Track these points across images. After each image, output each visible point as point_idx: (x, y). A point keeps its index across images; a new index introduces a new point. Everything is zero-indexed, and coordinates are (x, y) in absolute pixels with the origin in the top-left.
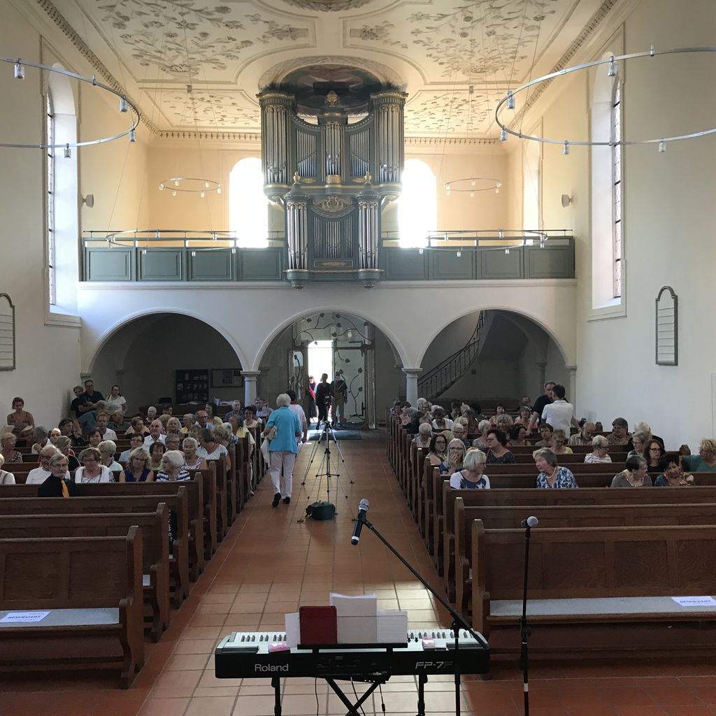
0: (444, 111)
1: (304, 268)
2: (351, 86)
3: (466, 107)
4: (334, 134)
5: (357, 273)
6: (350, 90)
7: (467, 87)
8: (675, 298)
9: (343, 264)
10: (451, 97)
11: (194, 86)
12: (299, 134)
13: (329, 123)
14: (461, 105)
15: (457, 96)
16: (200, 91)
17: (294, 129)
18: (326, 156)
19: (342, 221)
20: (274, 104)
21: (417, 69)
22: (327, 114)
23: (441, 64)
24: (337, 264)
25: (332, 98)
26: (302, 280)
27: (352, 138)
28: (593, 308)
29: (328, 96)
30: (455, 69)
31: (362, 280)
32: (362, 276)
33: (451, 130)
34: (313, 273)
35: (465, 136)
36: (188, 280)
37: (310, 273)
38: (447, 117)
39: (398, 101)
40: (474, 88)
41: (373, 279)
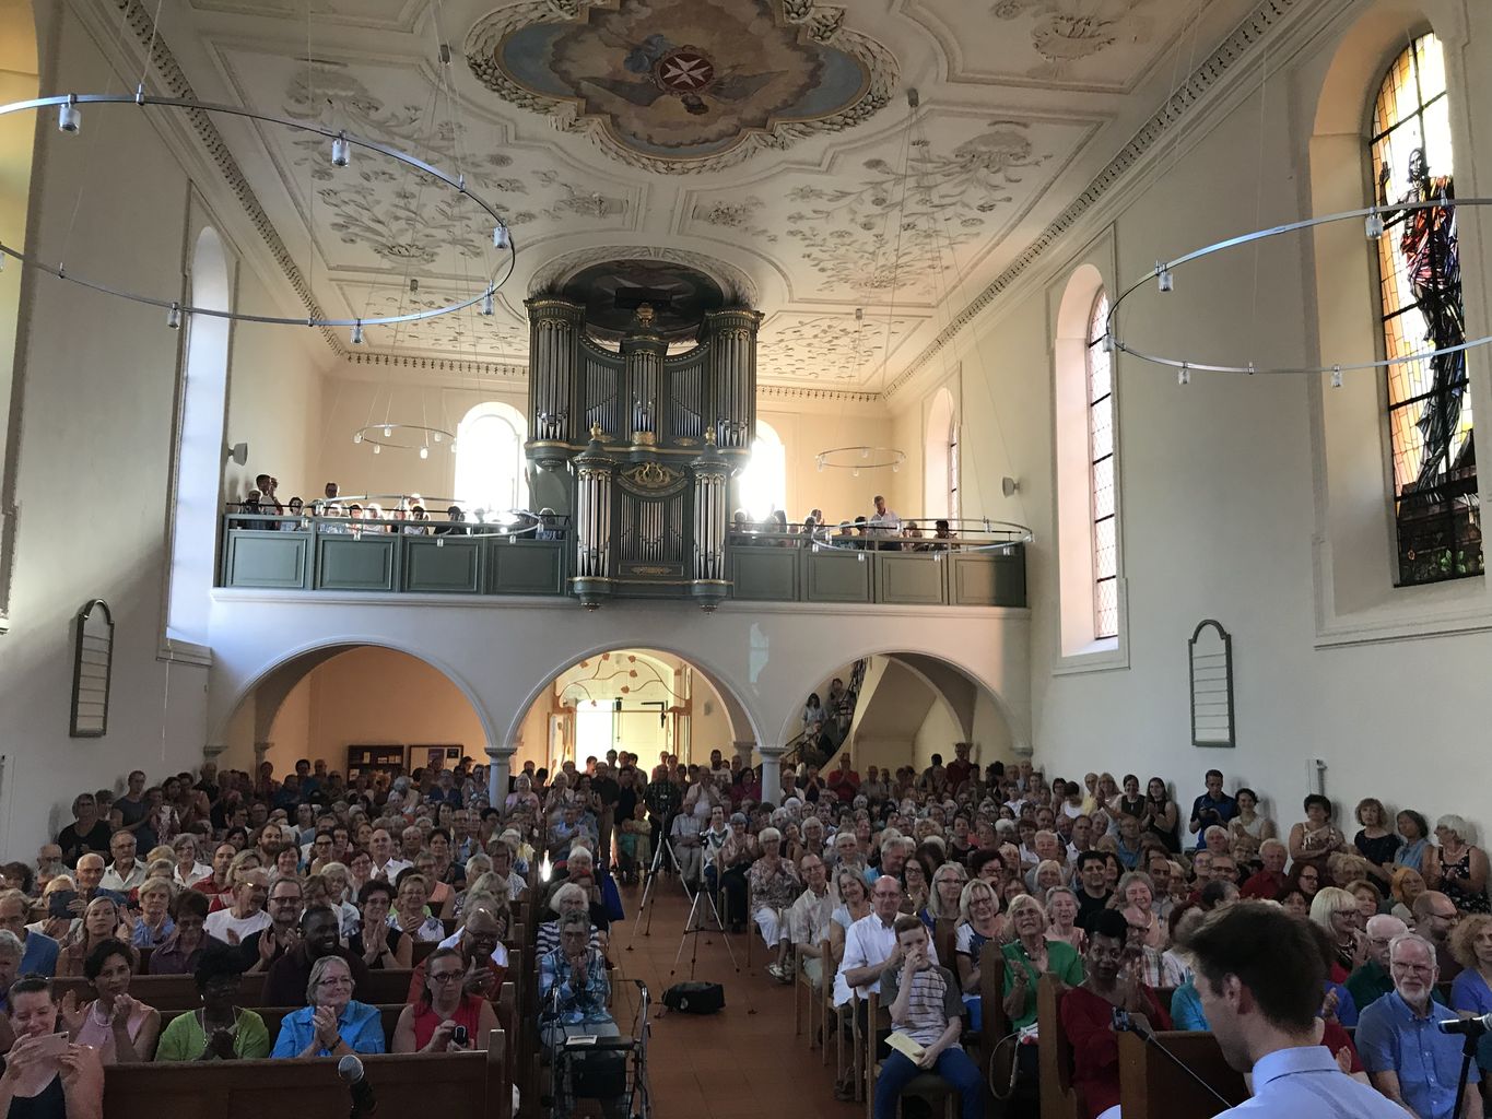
0: (809, 345)
1: (603, 575)
2: (675, 297)
3: (845, 340)
4: (648, 370)
5: (690, 586)
6: (673, 304)
7: (852, 309)
8: (1227, 638)
9: (667, 570)
10: (824, 324)
11: (422, 281)
12: (591, 367)
13: (639, 351)
14: (837, 338)
15: (834, 323)
16: (429, 290)
17: (582, 358)
18: (633, 401)
19: (667, 502)
20: (554, 317)
21: (784, 276)
22: (636, 338)
23: (823, 270)
24: (659, 570)
25: (646, 313)
26: (599, 595)
27: (676, 376)
28: (1064, 655)
29: (639, 310)
30: (842, 279)
31: (697, 597)
32: (697, 591)
33: (813, 376)
34: (617, 584)
35: (832, 387)
36: (402, 590)
37: (611, 584)
38: (810, 355)
39: (749, 325)
40: (863, 312)
41: (717, 597)
